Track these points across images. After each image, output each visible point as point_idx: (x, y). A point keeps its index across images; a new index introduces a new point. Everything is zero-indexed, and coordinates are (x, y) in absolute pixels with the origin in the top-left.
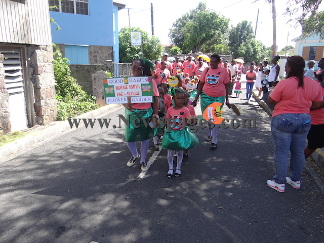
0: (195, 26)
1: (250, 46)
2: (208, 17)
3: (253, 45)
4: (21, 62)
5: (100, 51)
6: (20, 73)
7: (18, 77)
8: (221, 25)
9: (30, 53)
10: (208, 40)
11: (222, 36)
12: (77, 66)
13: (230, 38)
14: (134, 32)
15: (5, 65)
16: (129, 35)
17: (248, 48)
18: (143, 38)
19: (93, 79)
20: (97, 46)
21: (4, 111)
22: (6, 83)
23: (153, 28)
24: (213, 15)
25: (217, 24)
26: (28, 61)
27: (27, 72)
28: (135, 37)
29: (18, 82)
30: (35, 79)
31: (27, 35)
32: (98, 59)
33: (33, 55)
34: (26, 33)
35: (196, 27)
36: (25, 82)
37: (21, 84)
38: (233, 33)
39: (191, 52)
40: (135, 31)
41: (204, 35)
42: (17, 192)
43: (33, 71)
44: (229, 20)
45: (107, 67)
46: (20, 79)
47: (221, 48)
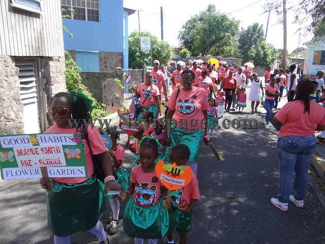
0: (204, 28)
1: (260, 49)
2: (218, 20)
3: (263, 48)
4: (35, 73)
5: (110, 57)
6: (34, 84)
7: (32, 88)
8: (231, 27)
9: (43, 64)
10: (217, 42)
11: (232, 38)
12: (88, 73)
13: (240, 41)
14: (144, 37)
15: (20, 77)
16: (138, 39)
17: (258, 51)
18: (153, 43)
19: (103, 87)
20: (107, 53)
21: (19, 121)
22: (21, 94)
23: (162, 31)
24: (223, 17)
25: (227, 27)
26: (42, 72)
27: (40, 83)
28: (145, 42)
29: (32, 93)
30: (48, 89)
31: (41, 48)
32: (108, 65)
33: (47, 66)
34: (40, 46)
35: (206, 30)
36: (38, 92)
37: (35, 95)
38: (243, 36)
39: (201, 54)
40: (145, 35)
41: (214, 38)
42: (32, 205)
43: (47, 82)
44: (239, 22)
45: (117, 75)
46: (34, 90)
47: (230, 50)
